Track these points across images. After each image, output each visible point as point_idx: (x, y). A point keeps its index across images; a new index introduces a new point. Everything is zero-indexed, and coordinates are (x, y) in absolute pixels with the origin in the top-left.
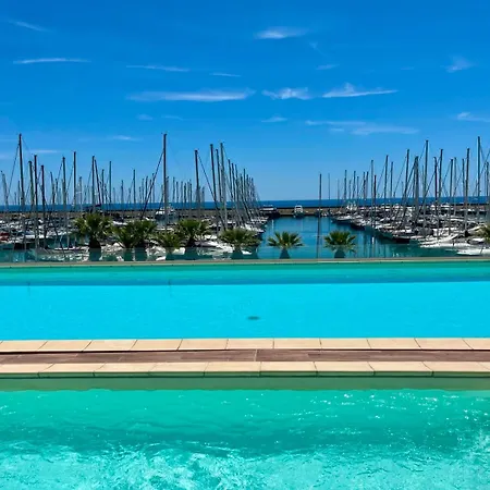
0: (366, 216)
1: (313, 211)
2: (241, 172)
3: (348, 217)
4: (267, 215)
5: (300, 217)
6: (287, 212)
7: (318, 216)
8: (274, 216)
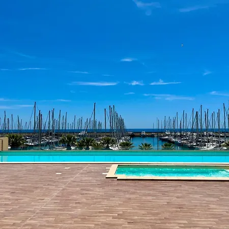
0: (175, 137)
1: (150, 134)
2: (119, 116)
3: (167, 137)
4: (129, 136)
5: (144, 136)
6: (138, 134)
7: (152, 136)
8: (132, 136)
